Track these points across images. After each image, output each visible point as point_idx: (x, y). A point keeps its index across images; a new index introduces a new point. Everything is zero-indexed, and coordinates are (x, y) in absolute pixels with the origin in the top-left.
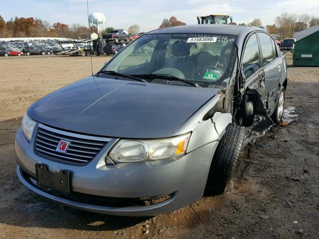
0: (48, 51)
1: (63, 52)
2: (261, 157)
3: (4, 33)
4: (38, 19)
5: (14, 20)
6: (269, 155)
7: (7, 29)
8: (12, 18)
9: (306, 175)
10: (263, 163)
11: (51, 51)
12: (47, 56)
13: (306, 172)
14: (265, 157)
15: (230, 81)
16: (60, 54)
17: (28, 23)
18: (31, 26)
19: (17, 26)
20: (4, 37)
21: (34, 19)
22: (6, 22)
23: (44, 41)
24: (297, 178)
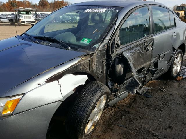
0: (69, 20)
1: (75, 21)
2: (140, 108)
3: (48, 9)
4: (66, 1)
5: (53, 2)
6: (148, 106)
7: (49, 7)
8: (52, 1)
9: (169, 130)
10: (138, 113)
11: (70, 20)
12: (67, 23)
13: (170, 127)
14: (145, 107)
15: (100, 46)
16: (74, 22)
17: (61, 4)
18: (62, 5)
19: (55, 5)
20: (48, 11)
21: (64, 1)
22: (49, 3)
23: (69, 14)
24: (157, 134)
